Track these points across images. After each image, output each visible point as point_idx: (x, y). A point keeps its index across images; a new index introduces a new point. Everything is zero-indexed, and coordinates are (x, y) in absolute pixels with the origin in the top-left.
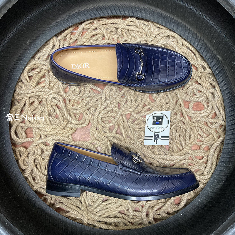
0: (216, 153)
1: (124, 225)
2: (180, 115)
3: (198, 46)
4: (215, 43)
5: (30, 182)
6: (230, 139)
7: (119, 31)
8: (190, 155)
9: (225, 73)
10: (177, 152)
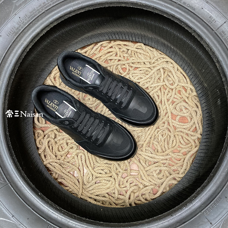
0: (192, 159)
1: (109, 204)
2: (167, 124)
3: (188, 72)
4: (203, 73)
5: (42, 158)
6: (203, 149)
7: (129, 52)
8: (171, 157)
9: (207, 97)
10: (161, 153)
